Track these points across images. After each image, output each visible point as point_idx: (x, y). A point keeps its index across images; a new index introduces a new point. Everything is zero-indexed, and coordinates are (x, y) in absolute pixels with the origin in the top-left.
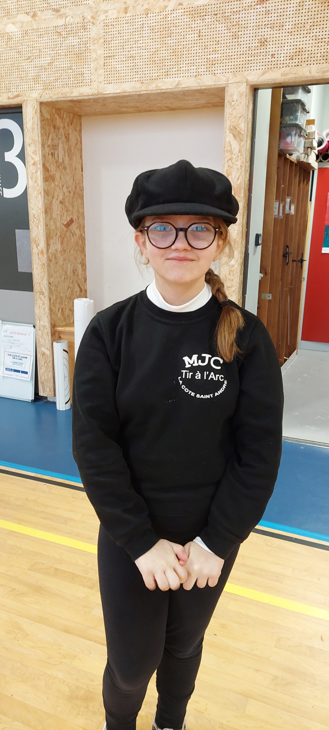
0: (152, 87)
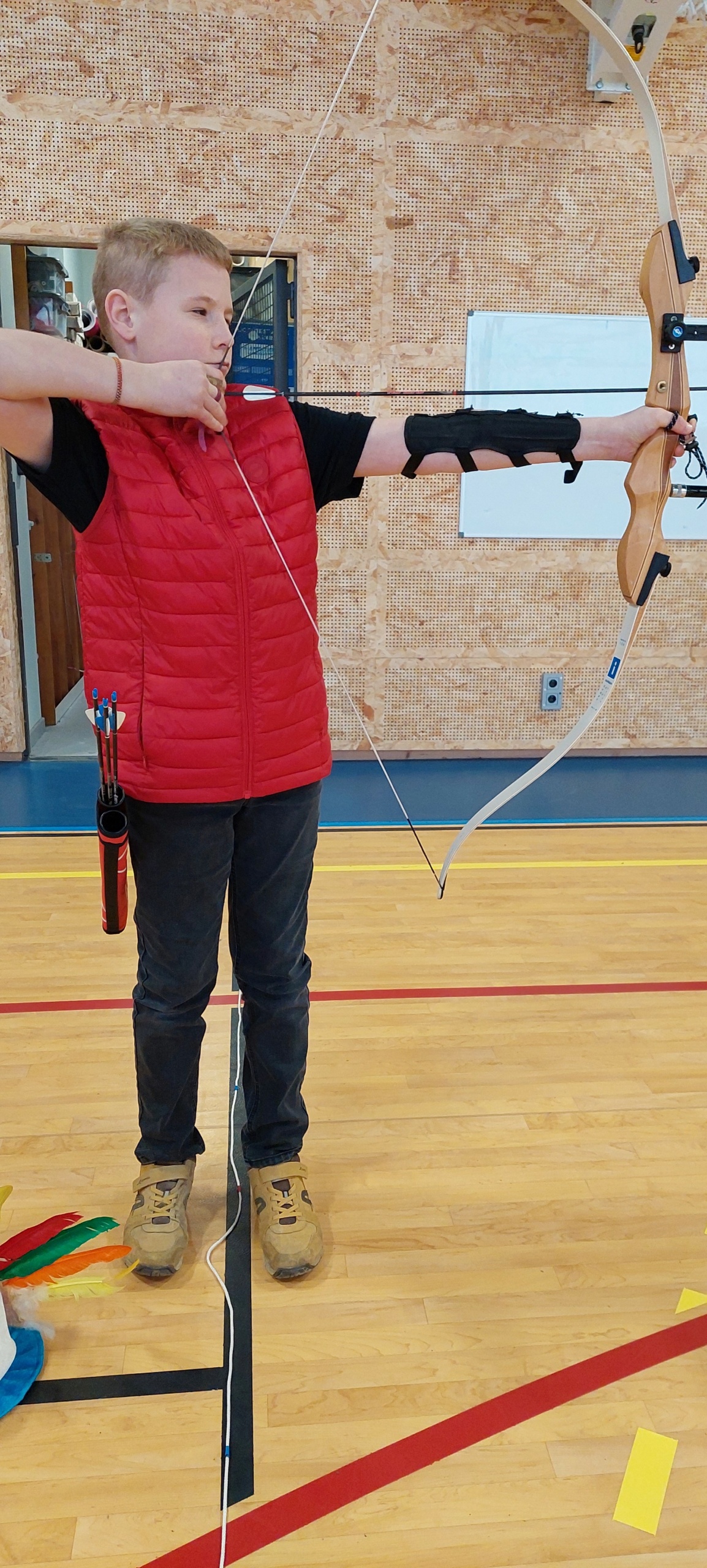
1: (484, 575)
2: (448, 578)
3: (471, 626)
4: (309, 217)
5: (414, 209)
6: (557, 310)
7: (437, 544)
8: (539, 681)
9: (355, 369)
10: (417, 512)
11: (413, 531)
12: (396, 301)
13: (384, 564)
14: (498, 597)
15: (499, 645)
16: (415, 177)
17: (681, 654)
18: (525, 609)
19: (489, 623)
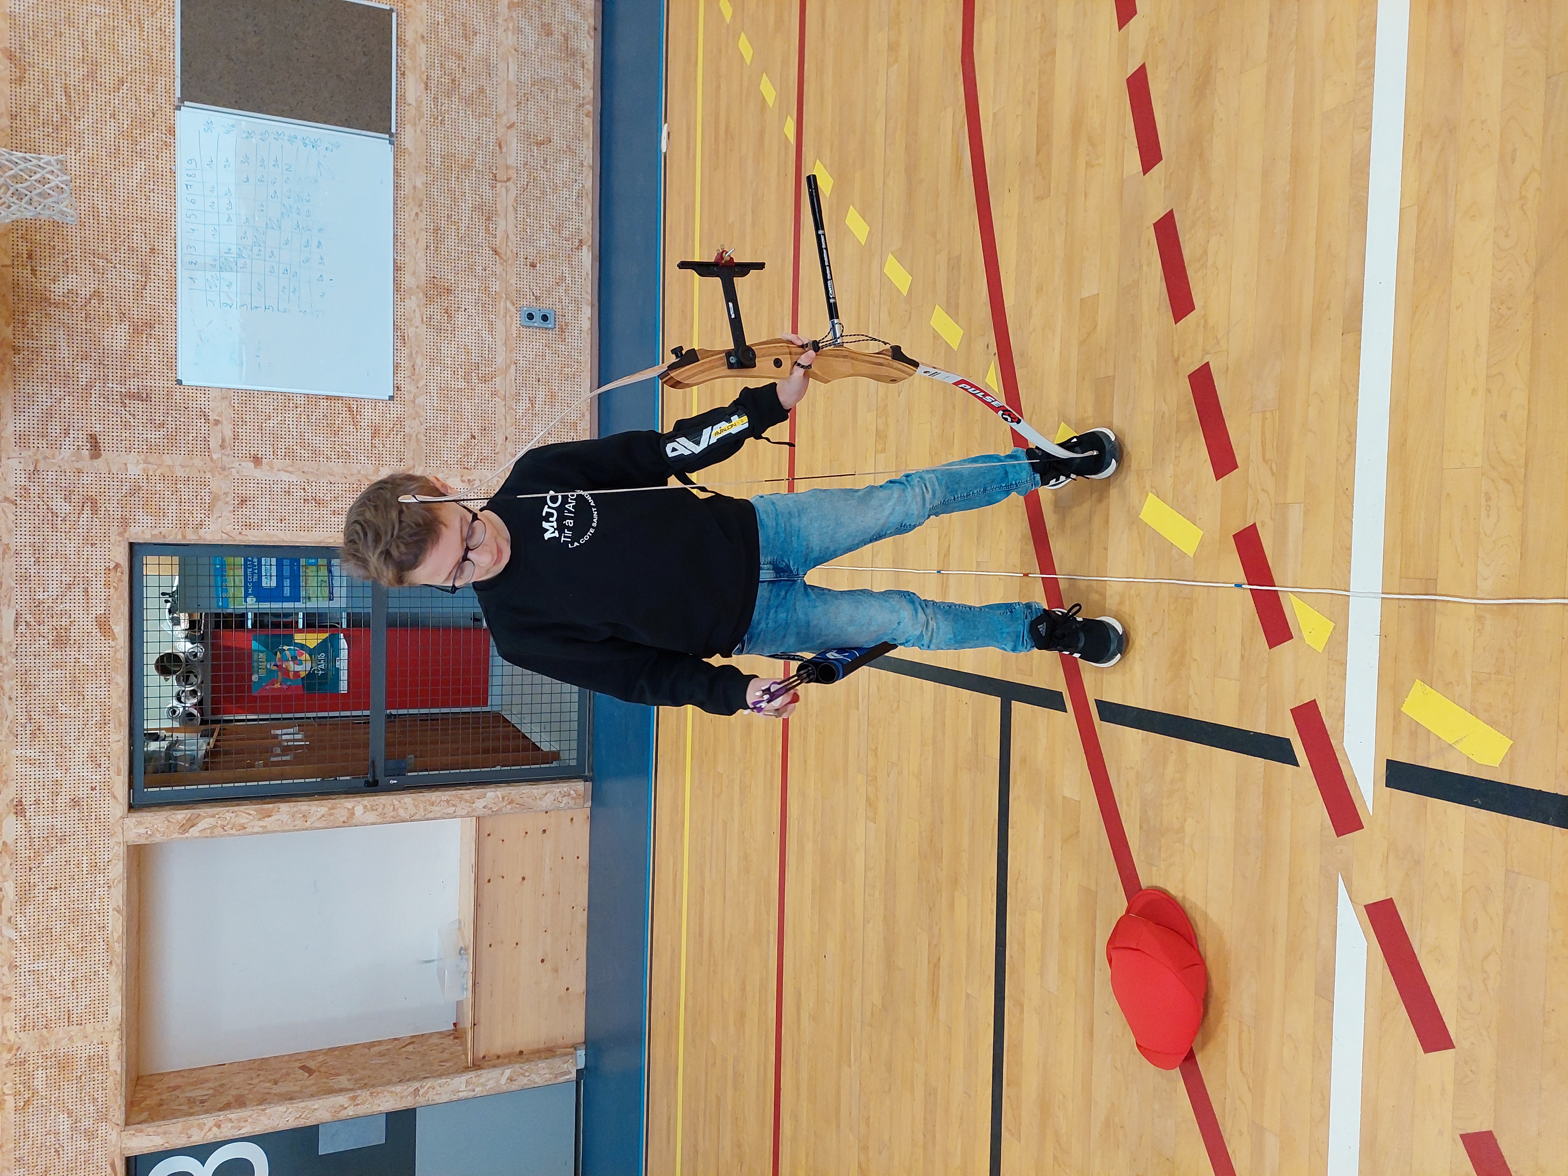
0: (119, 947)
1: (428, 378)
3: (477, 391)
4: (94, 531)
5: (80, 432)
6: (174, 298)
7: (400, 421)
8: (528, 330)
9: (236, 491)
10: (370, 438)
11: (388, 442)
12: (170, 452)
14: (450, 365)
15: (494, 366)
16: (49, 431)
17: (504, 189)
18: (460, 340)
19: (473, 374)
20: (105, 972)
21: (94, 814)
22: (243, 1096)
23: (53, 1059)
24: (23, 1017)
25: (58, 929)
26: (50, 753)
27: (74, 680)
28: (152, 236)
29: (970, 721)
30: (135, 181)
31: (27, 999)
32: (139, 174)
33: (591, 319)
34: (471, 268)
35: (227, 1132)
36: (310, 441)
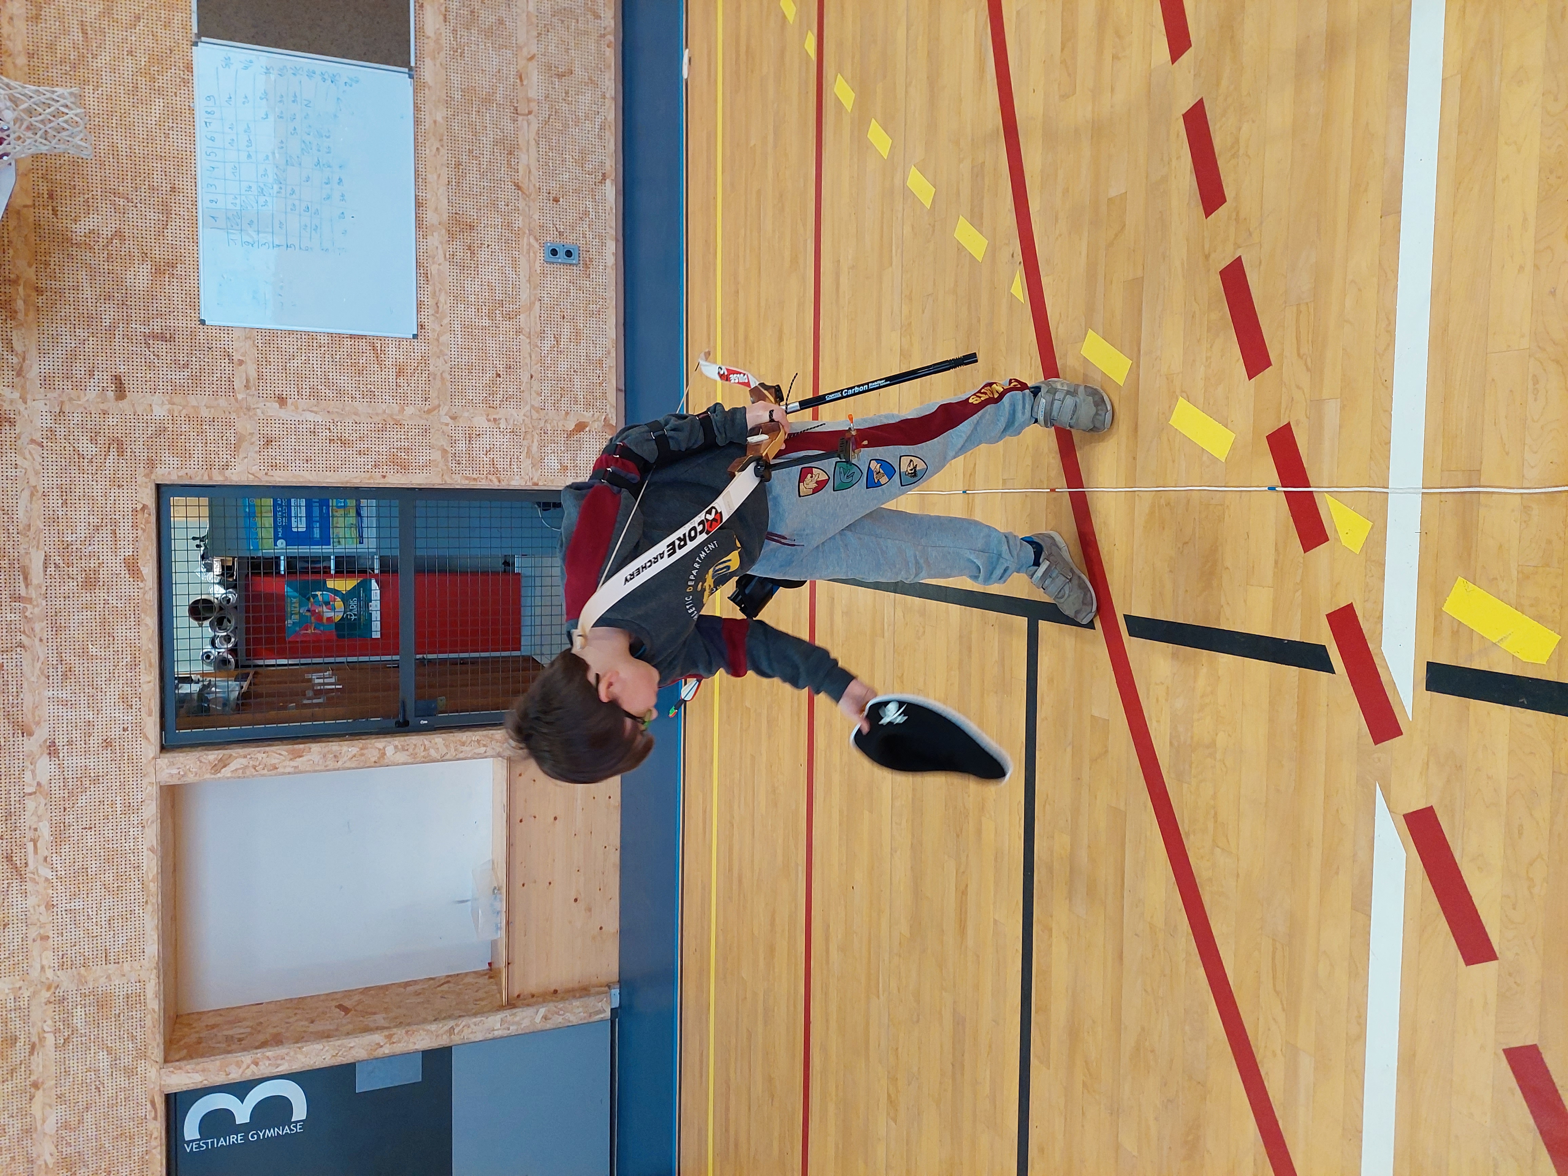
0: (153, 887)
1: (452, 315)
2: (456, 350)
3: (501, 329)
4: (120, 472)
5: (105, 374)
6: (195, 237)
7: (425, 360)
8: (552, 265)
9: (262, 432)
10: (395, 377)
11: (413, 382)
12: (195, 392)
13: (444, 410)
14: (473, 303)
15: (518, 303)
16: (74, 372)
17: (525, 123)
18: (483, 277)
19: (497, 312)
20: (141, 911)
21: (126, 755)
22: (279, 1034)
23: (92, 997)
24: (60, 957)
25: (93, 868)
26: (82, 695)
27: (103, 623)
28: (172, 174)
29: (997, 644)
30: (154, 119)
31: (64, 938)
32: (158, 112)
33: (616, 254)
34: (494, 205)
35: (264, 1069)
36: (335, 381)
